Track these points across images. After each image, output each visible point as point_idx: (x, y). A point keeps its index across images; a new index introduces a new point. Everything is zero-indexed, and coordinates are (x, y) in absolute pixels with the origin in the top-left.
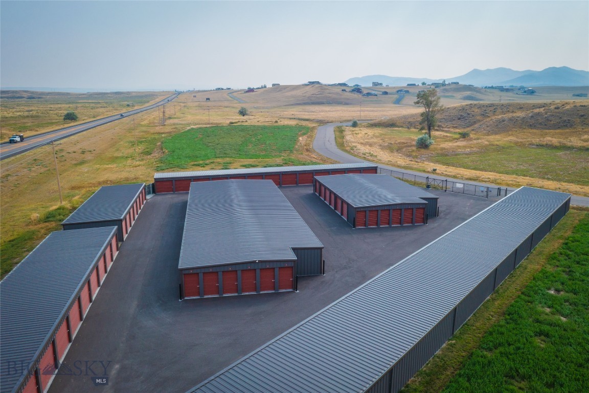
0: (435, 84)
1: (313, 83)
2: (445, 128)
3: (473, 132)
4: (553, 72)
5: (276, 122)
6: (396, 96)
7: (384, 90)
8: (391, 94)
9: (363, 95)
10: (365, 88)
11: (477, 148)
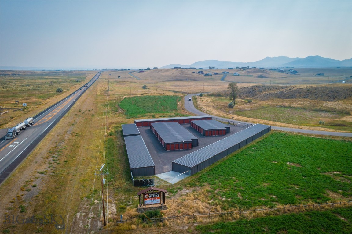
0: (243, 68)
1: (177, 68)
2: (243, 97)
3: (255, 99)
4: (310, 59)
5: (164, 94)
6: (222, 76)
7: (215, 72)
8: (219, 74)
9: (205, 75)
10: (205, 70)
11: (254, 108)
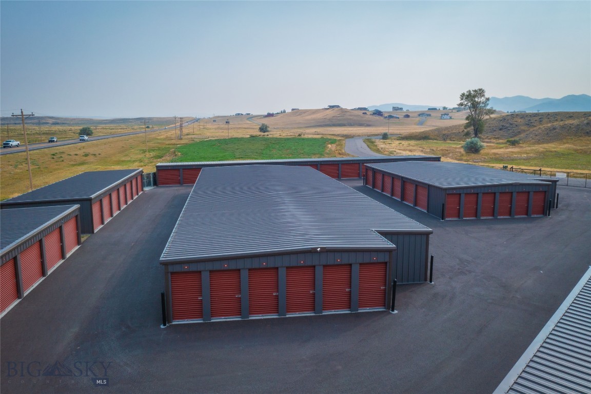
1: (333, 107)
2: (486, 139)
5: (300, 136)
6: (418, 119)
7: (405, 114)
8: (413, 117)
9: (385, 118)
10: (385, 112)
11: (534, 154)
